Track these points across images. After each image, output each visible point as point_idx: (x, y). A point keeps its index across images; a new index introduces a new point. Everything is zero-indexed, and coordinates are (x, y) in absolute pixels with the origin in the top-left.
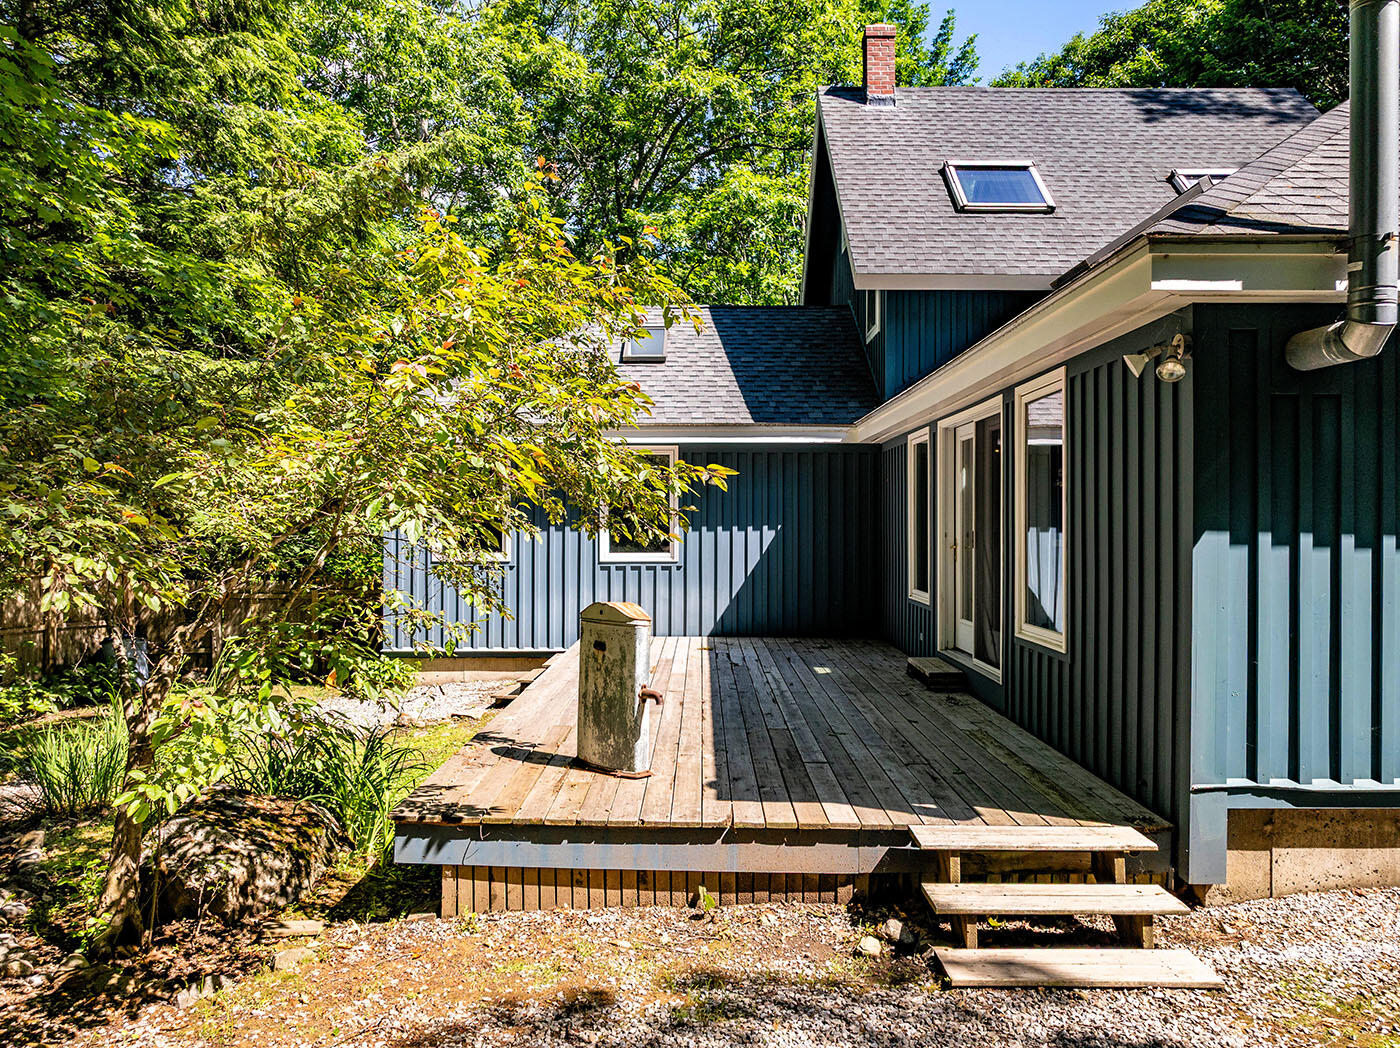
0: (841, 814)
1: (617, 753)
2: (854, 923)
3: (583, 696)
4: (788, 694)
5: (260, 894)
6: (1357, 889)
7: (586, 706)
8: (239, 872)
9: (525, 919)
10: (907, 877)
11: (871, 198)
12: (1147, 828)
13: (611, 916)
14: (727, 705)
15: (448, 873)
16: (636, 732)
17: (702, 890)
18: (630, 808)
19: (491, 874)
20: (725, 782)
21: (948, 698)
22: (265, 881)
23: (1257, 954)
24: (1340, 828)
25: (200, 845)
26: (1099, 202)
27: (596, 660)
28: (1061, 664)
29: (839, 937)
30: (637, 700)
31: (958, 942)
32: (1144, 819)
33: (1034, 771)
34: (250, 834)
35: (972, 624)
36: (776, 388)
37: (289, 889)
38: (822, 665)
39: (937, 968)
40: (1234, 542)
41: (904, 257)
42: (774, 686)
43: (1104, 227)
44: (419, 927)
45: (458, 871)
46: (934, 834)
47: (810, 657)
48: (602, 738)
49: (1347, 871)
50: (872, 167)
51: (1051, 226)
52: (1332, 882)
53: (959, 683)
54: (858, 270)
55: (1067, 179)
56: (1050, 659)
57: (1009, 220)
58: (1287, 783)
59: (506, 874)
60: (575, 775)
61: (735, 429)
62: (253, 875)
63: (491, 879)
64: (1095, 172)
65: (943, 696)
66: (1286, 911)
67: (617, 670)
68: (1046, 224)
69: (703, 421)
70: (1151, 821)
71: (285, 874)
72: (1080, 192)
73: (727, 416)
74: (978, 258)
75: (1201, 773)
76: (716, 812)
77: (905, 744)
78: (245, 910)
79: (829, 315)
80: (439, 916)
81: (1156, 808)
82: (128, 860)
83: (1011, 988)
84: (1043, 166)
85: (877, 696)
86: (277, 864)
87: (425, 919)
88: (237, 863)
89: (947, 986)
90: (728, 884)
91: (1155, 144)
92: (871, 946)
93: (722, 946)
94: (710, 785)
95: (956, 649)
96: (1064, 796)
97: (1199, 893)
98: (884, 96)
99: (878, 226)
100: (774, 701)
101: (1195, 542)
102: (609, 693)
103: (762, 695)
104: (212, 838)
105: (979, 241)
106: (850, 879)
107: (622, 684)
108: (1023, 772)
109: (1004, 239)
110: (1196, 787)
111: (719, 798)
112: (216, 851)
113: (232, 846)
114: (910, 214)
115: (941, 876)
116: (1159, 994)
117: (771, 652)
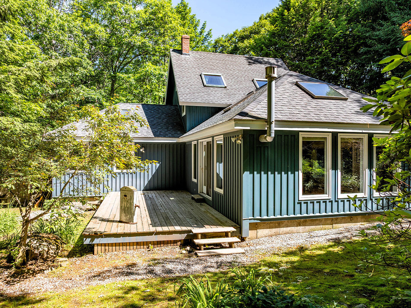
0: (178, 228)
1: (130, 219)
2: (181, 249)
3: (121, 207)
4: (164, 205)
5: (50, 254)
6: (271, 236)
7: (122, 209)
8: (46, 249)
9: (113, 253)
10: (191, 240)
11: (183, 81)
12: (235, 227)
13: (132, 251)
14: (150, 208)
15: (96, 245)
16: (134, 214)
17: (150, 245)
18: (134, 230)
19: (105, 245)
20: (153, 224)
21: (200, 204)
22: (51, 251)
23: (252, 248)
24: (269, 225)
25: (36, 244)
26: (237, 86)
27: (124, 199)
28: (222, 196)
29: (178, 251)
30: (134, 207)
31: (200, 249)
32: (235, 226)
33: (216, 218)
34: (46, 241)
35: (206, 187)
36: (159, 128)
37: (56, 253)
38: (171, 197)
39: (196, 254)
40: (250, 173)
41: (191, 98)
42: (161, 203)
43: (238, 92)
44: (90, 257)
45: (98, 245)
46: (196, 230)
47: (169, 196)
48: (126, 216)
49: (270, 233)
50: (184, 73)
51: (225, 91)
52: (267, 235)
53: (202, 201)
54: (180, 101)
55: (230, 79)
56: (221, 195)
57: (216, 89)
58: (260, 217)
59: (109, 245)
60: (120, 224)
61: (149, 138)
62: (49, 250)
63: (105, 246)
64: (236, 77)
65: (199, 204)
66: (259, 241)
67: (130, 201)
68: (224, 91)
69: (141, 136)
70: (236, 226)
71: (55, 249)
72: (233, 82)
73: (147, 135)
74: (208, 99)
75: (244, 216)
76: (152, 229)
77: (191, 214)
78: (47, 257)
79: (173, 108)
80: (94, 254)
81: (238, 224)
82: (24, 247)
83: (209, 256)
84: (224, 75)
85: (185, 204)
86: (53, 247)
87: (91, 256)
88: (45, 247)
89: (198, 256)
90: (155, 243)
91: (250, 71)
92: (184, 252)
93: (155, 254)
94: (150, 224)
95: (203, 193)
96: (221, 223)
97: (245, 239)
98: (187, 53)
99: (185, 89)
100: (161, 206)
101: (243, 173)
102: (128, 206)
103: (158, 205)
104: (38, 242)
105: (209, 94)
106: (180, 241)
107: (131, 204)
108: (214, 218)
109: (215, 94)
110: (243, 219)
111: (153, 227)
112: (40, 245)
113: (43, 244)
114: (193, 86)
115: (197, 238)
116: (234, 255)
117: (159, 194)
